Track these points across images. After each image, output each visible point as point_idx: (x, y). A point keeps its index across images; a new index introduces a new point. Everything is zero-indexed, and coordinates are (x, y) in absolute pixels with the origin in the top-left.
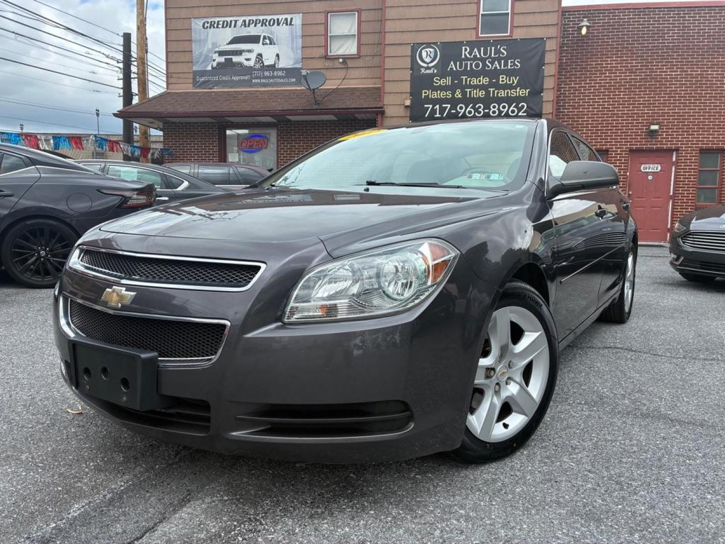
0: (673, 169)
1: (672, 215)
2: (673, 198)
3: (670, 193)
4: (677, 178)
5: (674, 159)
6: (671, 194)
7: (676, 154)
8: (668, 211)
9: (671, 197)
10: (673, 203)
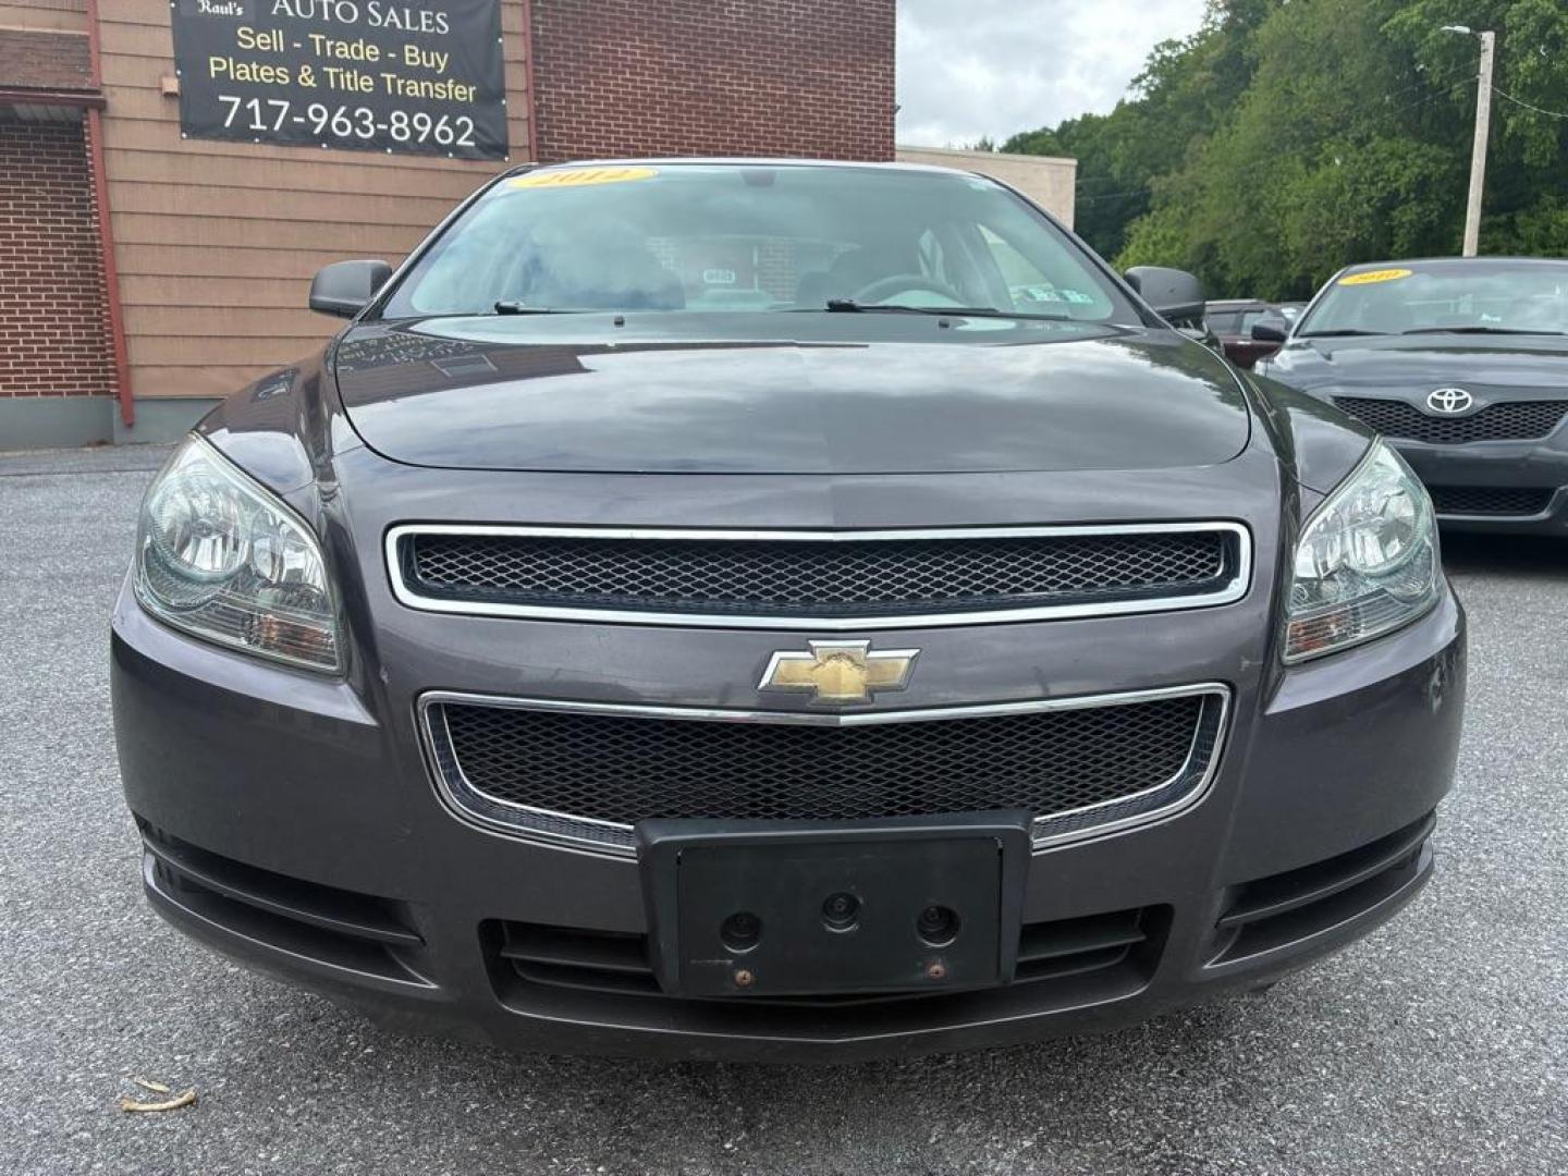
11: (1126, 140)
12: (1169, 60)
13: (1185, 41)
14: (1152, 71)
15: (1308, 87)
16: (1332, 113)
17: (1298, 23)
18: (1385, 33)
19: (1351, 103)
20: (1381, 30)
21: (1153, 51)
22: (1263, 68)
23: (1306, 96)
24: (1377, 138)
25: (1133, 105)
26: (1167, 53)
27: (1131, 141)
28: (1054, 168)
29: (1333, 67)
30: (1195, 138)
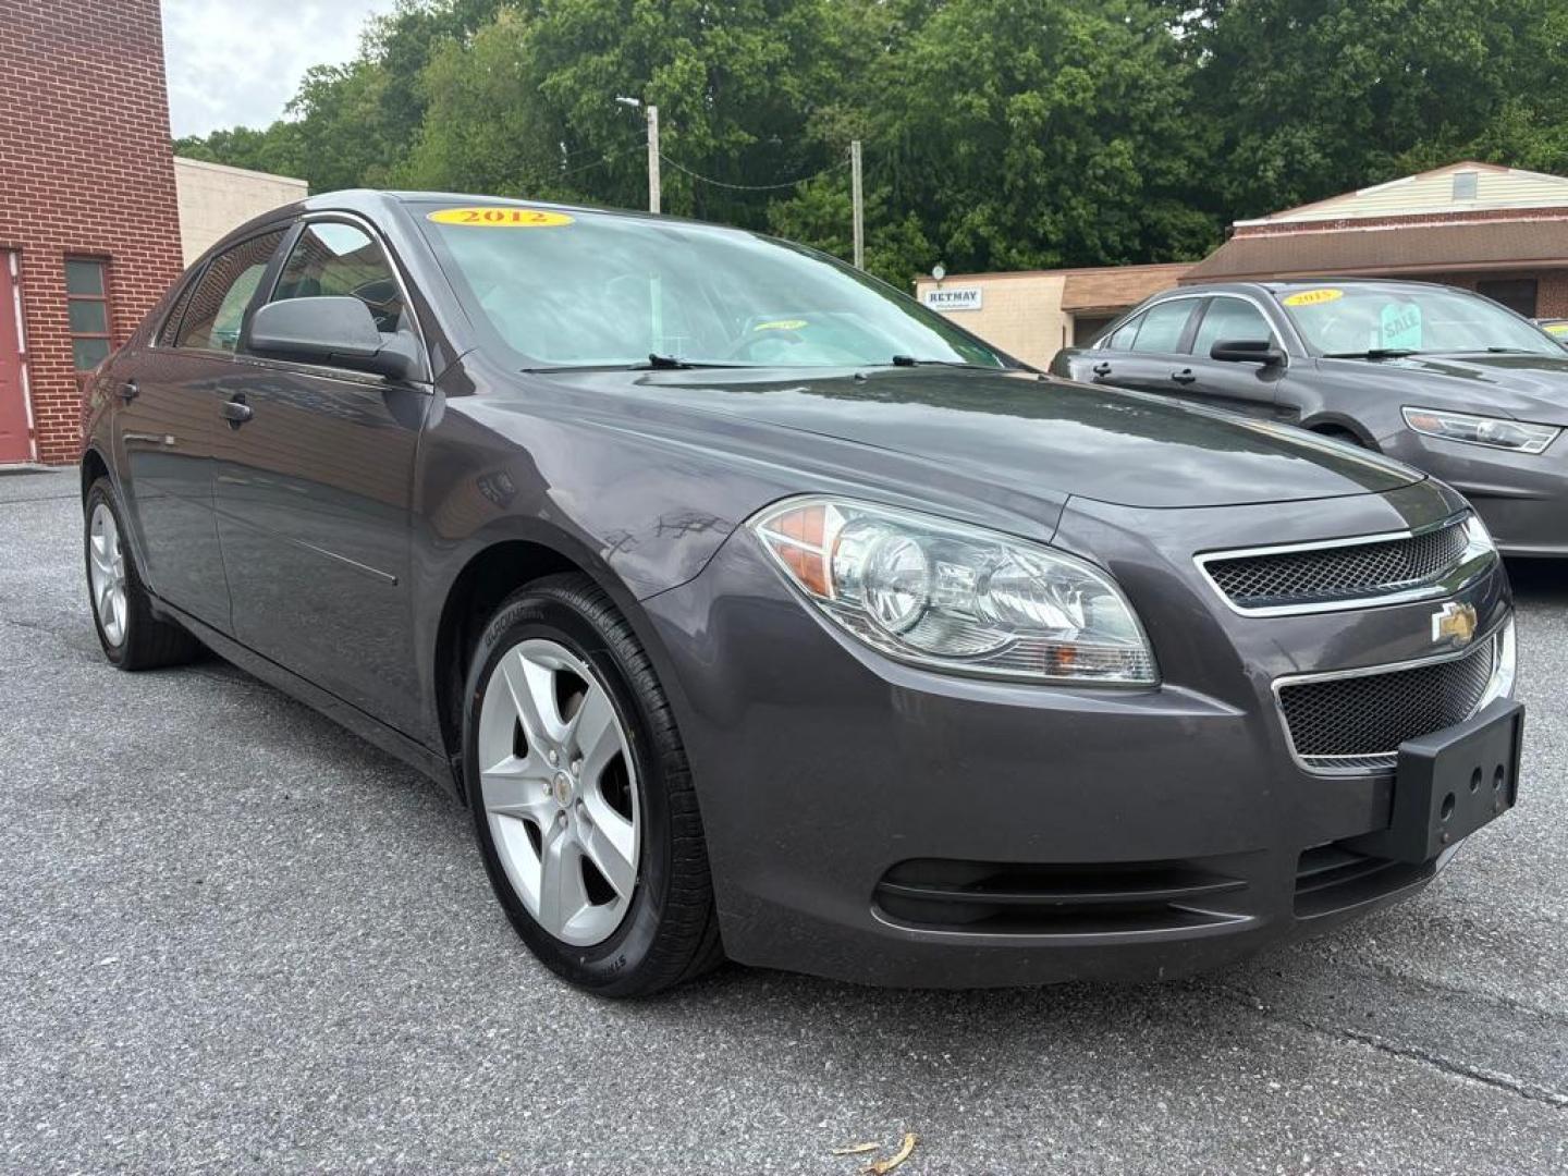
0: (16, 294)
1: (34, 398)
2: (29, 358)
3: (17, 347)
4: (29, 315)
5: (14, 271)
6: (22, 350)
7: (17, 260)
8: (21, 389)
9: (22, 358)
10: (31, 370)
11: (291, 161)
12: (325, 85)
13: (340, 68)
14: (307, 95)
15: (477, 134)
16: (504, 159)
17: (461, 72)
18: (542, 92)
19: (518, 153)
20: (540, 87)
21: (306, 74)
22: (432, 109)
23: (477, 141)
24: (546, 188)
25: (294, 127)
26: (322, 78)
27: (296, 163)
28: (286, 187)
29: (497, 117)
30: (370, 167)
